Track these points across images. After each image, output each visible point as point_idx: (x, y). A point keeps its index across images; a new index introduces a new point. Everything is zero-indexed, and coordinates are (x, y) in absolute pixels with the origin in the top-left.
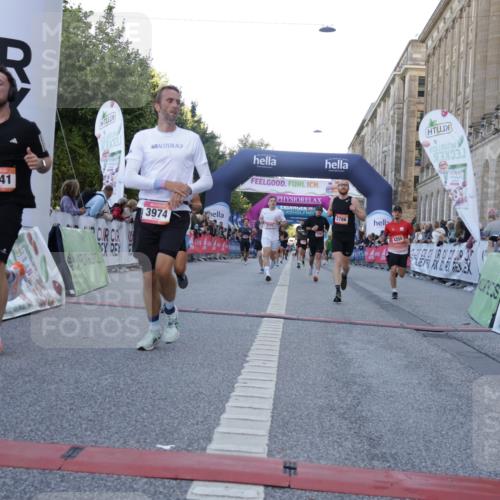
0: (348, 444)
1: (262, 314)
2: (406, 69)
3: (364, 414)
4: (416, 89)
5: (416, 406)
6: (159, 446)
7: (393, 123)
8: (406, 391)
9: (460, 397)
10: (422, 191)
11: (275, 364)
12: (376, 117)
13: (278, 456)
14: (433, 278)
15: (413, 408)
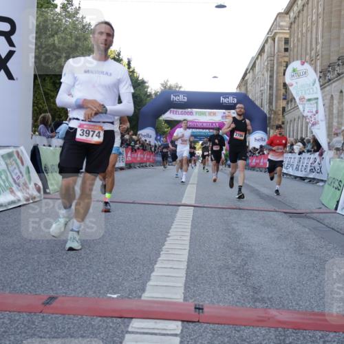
0: (238, 292)
1: (179, 203)
2: (276, 33)
3: (249, 271)
4: (283, 46)
5: (285, 265)
6: (109, 295)
7: (267, 71)
8: (278, 254)
9: (315, 258)
10: (288, 117)
11: (188, 238)
12: (255, 67)
13: (191, 301)
14: (296, 177)
15: (283, 266)
